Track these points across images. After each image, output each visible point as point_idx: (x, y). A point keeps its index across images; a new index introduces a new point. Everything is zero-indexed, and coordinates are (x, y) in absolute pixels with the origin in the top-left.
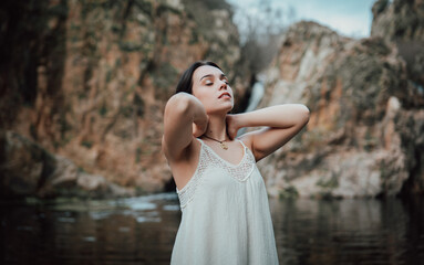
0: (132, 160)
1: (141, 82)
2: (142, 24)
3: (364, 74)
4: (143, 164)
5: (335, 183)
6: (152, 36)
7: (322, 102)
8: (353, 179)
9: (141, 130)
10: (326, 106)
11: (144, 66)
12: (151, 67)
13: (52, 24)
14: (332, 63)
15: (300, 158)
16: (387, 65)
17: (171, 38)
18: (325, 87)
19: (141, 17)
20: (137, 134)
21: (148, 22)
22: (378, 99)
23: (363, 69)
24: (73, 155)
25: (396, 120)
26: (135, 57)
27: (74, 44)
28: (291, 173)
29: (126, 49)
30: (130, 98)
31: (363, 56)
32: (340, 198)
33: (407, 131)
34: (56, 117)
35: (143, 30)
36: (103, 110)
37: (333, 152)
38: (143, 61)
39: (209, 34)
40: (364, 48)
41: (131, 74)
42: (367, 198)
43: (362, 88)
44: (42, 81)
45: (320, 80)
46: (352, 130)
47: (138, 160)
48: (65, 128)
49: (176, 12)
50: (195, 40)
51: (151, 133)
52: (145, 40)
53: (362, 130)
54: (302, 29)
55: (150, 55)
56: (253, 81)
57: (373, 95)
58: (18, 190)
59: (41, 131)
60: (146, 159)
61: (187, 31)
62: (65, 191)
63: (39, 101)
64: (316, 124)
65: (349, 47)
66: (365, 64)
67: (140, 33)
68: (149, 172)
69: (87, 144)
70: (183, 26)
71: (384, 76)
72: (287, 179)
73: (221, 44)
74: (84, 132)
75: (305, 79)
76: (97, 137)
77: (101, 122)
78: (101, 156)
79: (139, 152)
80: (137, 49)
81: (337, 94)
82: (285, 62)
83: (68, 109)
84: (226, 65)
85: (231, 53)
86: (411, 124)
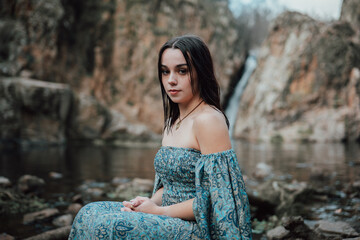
2: (168, 14)
3: (334, 51)
5: (311, 131)
6: (175, 24)
7: (302, 72)
8: (325, 128)
10: (305, 76)
13: (105, 16)
14: (310, 43)
15: (285, 114)
16: (352, 44)
18: (304, 61)
19: (167, 9)
21: (172, 13)
22: (345, 69)
23: (333, 47)
24: (121, 111)
25: (357, 85)
27: (120, 31)
28: (278, 124)
29: (157, 34)
31: (334, 38)
32: (314, 142)
34: (109, 84)
35: (169, 19)
36: (142, 79)
37: (310, 109)
39: (214, 20)
40: (334, 31)
42: (334, 142)
43: (333, 61)
44: (99, 58)
45: (301, 56)
46: (324, 93)
48: (115, 92)
49: (191, 4)
50: (204, 25)
52: (170, 26)
53: (332, 93)
54: (287, 17)
56: (247, 56)
57: (340, 67)
58: (88, 135)
59: (98, 94)
61: (199, 19)
62: (120, 136)
63: (97, 72)
64: (297, 88)
65: (323, 30)
66: (335, 44)
69: (131, 103)
70: (195, 15)
71: (350, 52)
72: (276, 129)
73: (224, 28)
74: (128, 95)
75: (289, 55)
76: (137, 99)
77: (140, 88)
78: (141, 112)
81: (313, 66)
82: (275, 43)
83: (116, 78)
84: (227, 44)
85: (230, 35)
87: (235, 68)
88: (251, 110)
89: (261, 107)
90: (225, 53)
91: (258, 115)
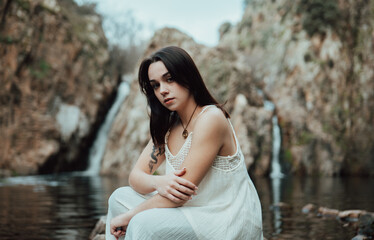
0: (8, 144)
1: (18, 73)
2: (22, 20)
3: (217, 75)
4: (18, 149)
6: (30, 32)
9: (17, 118)
11: (21, 59)
12: (28, 60)
16: (235, 69)
17: (47, 35)
19: (20, 13)
20: (13, 121)
21: (27, 18)
22: (228, 97)
23: (216, 71)
25: (243, 113)
26: (14, 50)
29: (5, 42)
30: (8, 87)
31: (216, 60)
33: (251, 123)
35: (22, 26)
38: (21, 54)
39: (82, 36)
40: (217, 53)
41: (9, 65)
47: (13, 145)
49: (52, 13)
50: (69, 39)
51: (27, 120)
52: (24, 34)
54: (165, 34)
55: (28, 49)
56: (120, 81)
57: (224, 94)
60: (21, 144)
61: (63, 31)
65: (204, 52)
66: (218, 66)
67: (19, 28)
68: (23, 156)
70: (58, 26)
71: (233, 78)
73: (92, 46)
79: (15, 138)
80: (16, 42)
84: (96, 64)
85: (101, 54)
86: (254, 118)
87: (104, 93)
88: (123, 140)
89: (134, 137)
90: (93, 74)
91: (129, 146)
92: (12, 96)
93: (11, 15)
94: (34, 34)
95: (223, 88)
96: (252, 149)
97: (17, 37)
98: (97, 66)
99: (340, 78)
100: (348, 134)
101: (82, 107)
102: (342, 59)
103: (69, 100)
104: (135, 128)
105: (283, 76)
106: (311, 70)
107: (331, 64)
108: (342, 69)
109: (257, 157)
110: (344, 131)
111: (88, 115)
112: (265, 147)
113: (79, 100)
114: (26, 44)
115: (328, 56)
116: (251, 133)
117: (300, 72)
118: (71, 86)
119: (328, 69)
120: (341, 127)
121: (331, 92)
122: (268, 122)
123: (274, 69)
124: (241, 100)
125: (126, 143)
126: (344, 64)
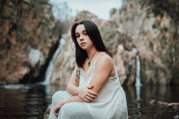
0: (4, 69)
1: (10, 33)
3: (109, 35)
4: (9, 71)
6: (16, 13)
9: (9, 55)
11: (11, 26)
12: (14, 27)
16: (118, 32)
17: (24, 15)
20: (7, 57)
21: (14, 6)
22: (114, 46)
23: (108, 33)
25: (122, 54)
26: (7, 22)
29: (3, 18)
30: (4, 40)
31: (109, 27)
33: (126, 59)
35: (12, 10)
38: (11, 24)
39: (42, 15)
40: (109, 24)
41: (5, 29)
43: (108, 41)
47: (7, 69)
49: (27, 3)
50: (35, 17)
51: (14, 57)
52: (12, 14)
54: (83, 14)
55: (15, 21)
56: (60, 37)
57: (112, 44)
60: (11, 69)
61: (32, 13)
65: (103, 23)
66: (109, 30)
67: (10, 11)
68: (12, 74)
70: (30, 10)
71: (117, 36)
73: (47, 20)
79: (8, 65)
80: (9, 18)
84: (48, 29)
85: (51, 24)
86: (127, 56)
87: (53, 43)
88: (62, 67)
89: (67, 65)
90: (47, 34)
91: (65, 70)
92: (7, 45)
93: (6, 5)
94: (17, 14)
95: (112, 41)
96: (126, 72)
97: (9, 15)
98: (49, 30)
99: (170, 37)
100: (174, 65)
101: (41, 50)
102: (172, 27)
103: (35, 47)
104: (68, 61)
105: (142, 36)
106: (156, 33)
107: (166, 29)
108: (171, 32)
109: (128, 76)
110: (172, 63)
111: (44, 54)
112: (132, 71)
113: (40, 47)
114: (14, 19)
115: (164, 25)
116: (125, 64)
117: (150, 34)
118: (36, 40)
119: (164, 32)
120: (170, 61)
121: (166, 43)
122: (134, 58)
123: (137, 32)
124: (121, 47)
125: (63, 68)
126: (172, 30)
